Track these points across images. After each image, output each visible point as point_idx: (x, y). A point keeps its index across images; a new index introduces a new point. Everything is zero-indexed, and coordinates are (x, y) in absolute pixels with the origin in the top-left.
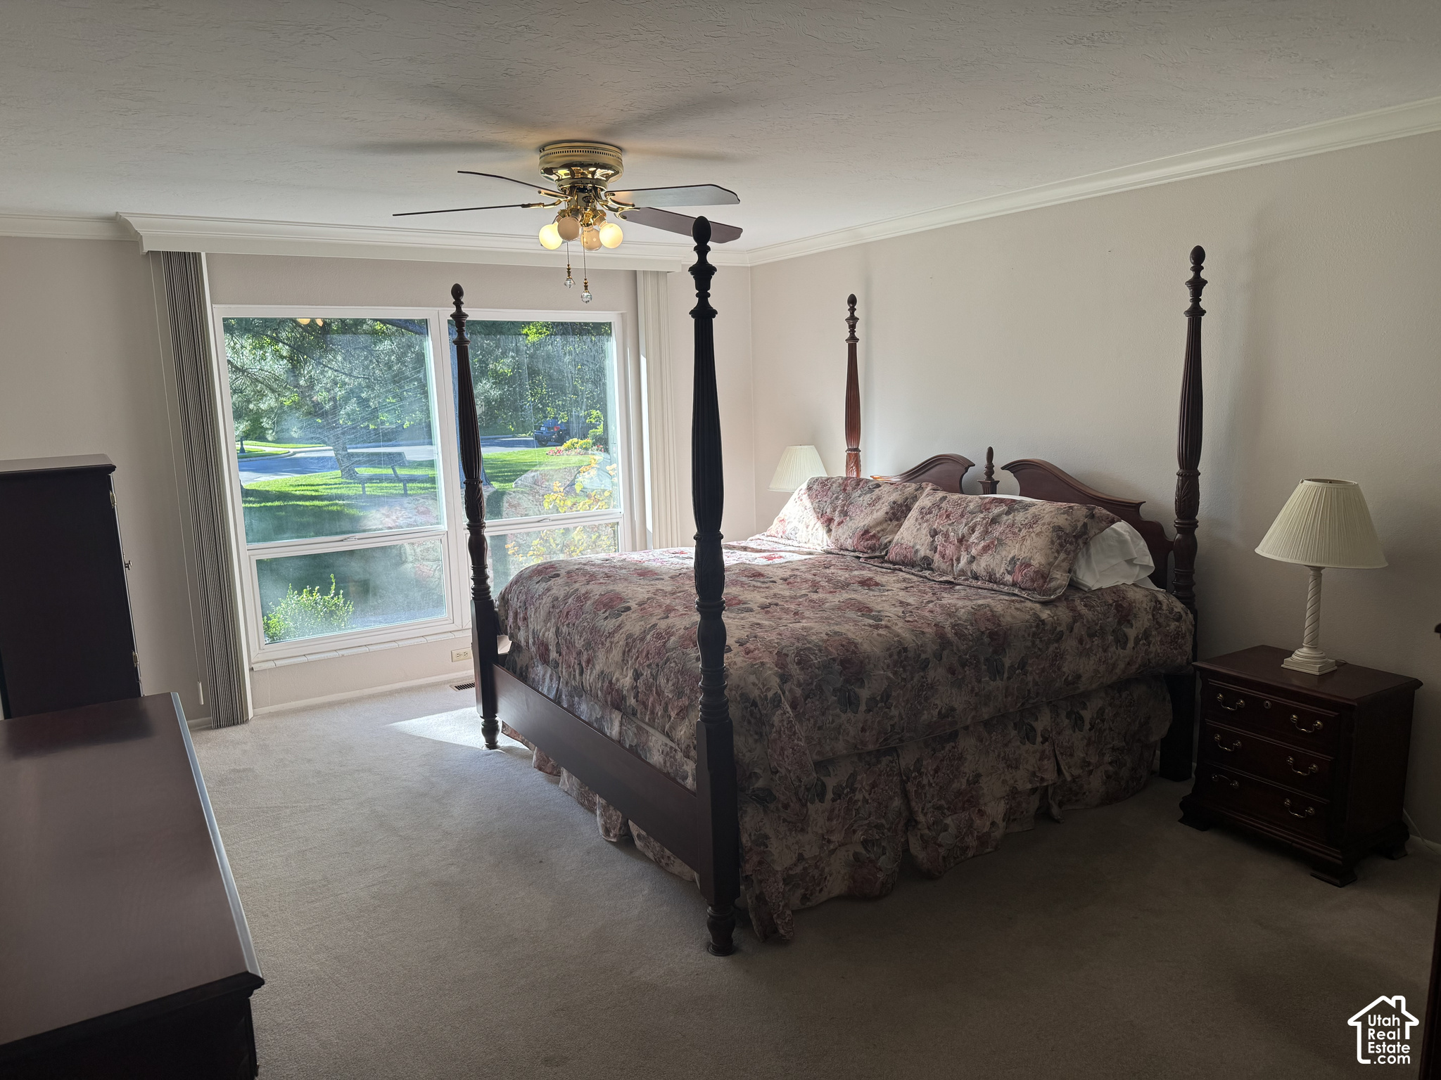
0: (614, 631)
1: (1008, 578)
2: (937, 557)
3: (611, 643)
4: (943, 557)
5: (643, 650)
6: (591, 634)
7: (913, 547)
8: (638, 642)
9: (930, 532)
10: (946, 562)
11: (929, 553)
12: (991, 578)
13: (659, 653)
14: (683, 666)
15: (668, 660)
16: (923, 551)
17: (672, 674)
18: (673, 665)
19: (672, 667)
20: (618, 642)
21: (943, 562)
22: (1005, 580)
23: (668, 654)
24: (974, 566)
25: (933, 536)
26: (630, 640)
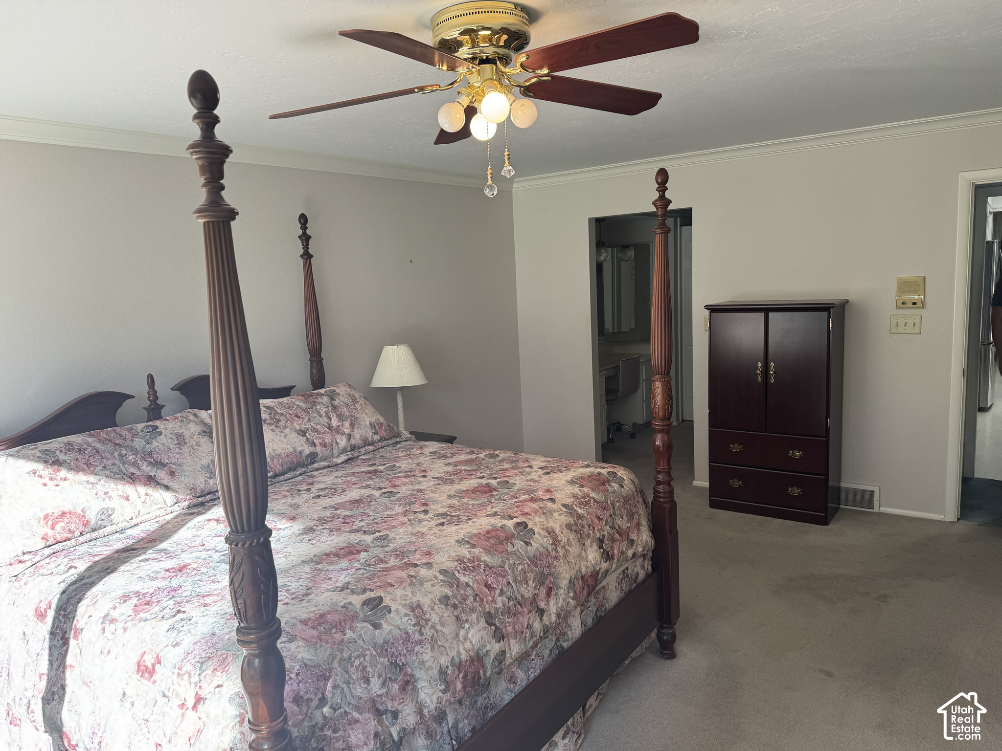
0: (553, 539)
1: (376, 437)
2: (318, 449)
3: (564, 547)
4: (325, 446)
5: (592, 521)
6: (536, 566)
7: (295, 451)
8: (580, 521)
9: (298, 434)
10: (328, 449)
11: (312, 449)
12: (366, 443)
13: (604, 509)
14: (623, 498)
15: (613, 505)
16: (307, 450)
17: (622, 509)
18: (618, 504)
19: (619, 506)
20: (568, 539)
21: (326, 450)
22: (375, 439)
23: (609, 502)
24: (353, 441)
25: (304, 435)
26: (574, 528)
